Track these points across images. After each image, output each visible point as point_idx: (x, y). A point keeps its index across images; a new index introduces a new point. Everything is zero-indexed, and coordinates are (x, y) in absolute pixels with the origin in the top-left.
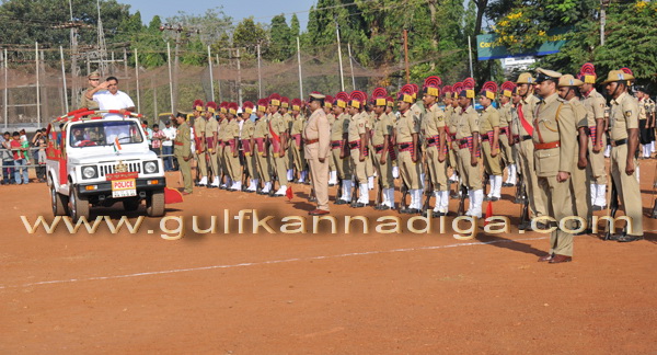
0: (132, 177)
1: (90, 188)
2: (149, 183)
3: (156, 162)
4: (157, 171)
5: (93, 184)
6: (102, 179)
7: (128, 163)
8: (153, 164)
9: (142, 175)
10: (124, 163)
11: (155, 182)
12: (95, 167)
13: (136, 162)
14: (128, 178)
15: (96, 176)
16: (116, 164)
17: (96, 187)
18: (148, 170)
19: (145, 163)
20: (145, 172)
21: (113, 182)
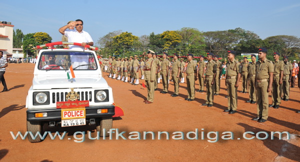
0: (82, 106)
1: (40, 115)
2: (99, 112)
3: (107, 91)
4: (107, 100)
5: (43, 112)
6: (52, 106)
7: (81, 91)
8: (105, 94)
9: (92, 104)
10: (76, 91)
11: (104, 111)
12: (48, 93)
13: (88, 90)
14: (78, 107)
15: (48, 102)
16: (68, 91)
17: (45, 115)
18: (99, 98)
19: (96, 92)
20: (96, 101)
21: (63, 111)
